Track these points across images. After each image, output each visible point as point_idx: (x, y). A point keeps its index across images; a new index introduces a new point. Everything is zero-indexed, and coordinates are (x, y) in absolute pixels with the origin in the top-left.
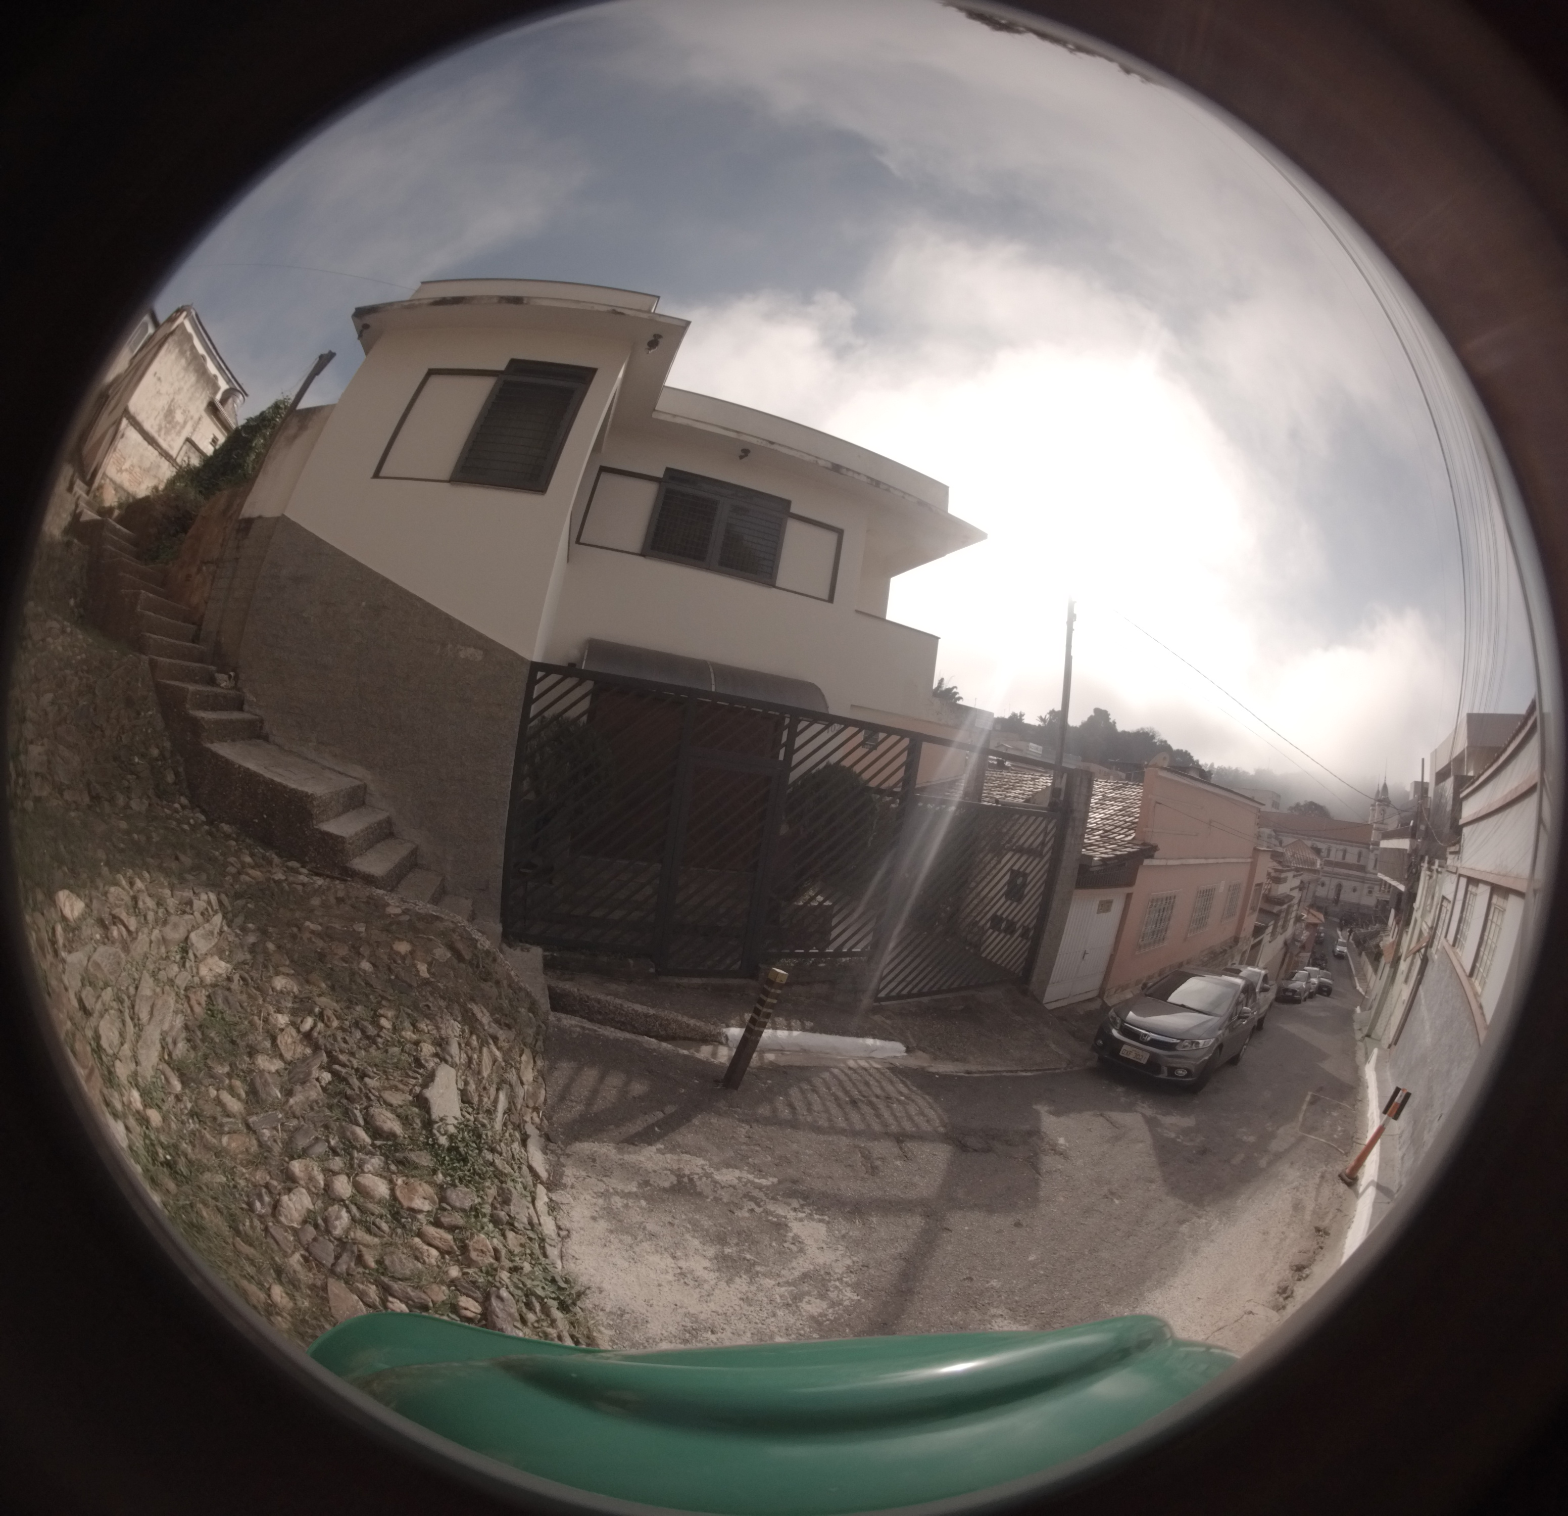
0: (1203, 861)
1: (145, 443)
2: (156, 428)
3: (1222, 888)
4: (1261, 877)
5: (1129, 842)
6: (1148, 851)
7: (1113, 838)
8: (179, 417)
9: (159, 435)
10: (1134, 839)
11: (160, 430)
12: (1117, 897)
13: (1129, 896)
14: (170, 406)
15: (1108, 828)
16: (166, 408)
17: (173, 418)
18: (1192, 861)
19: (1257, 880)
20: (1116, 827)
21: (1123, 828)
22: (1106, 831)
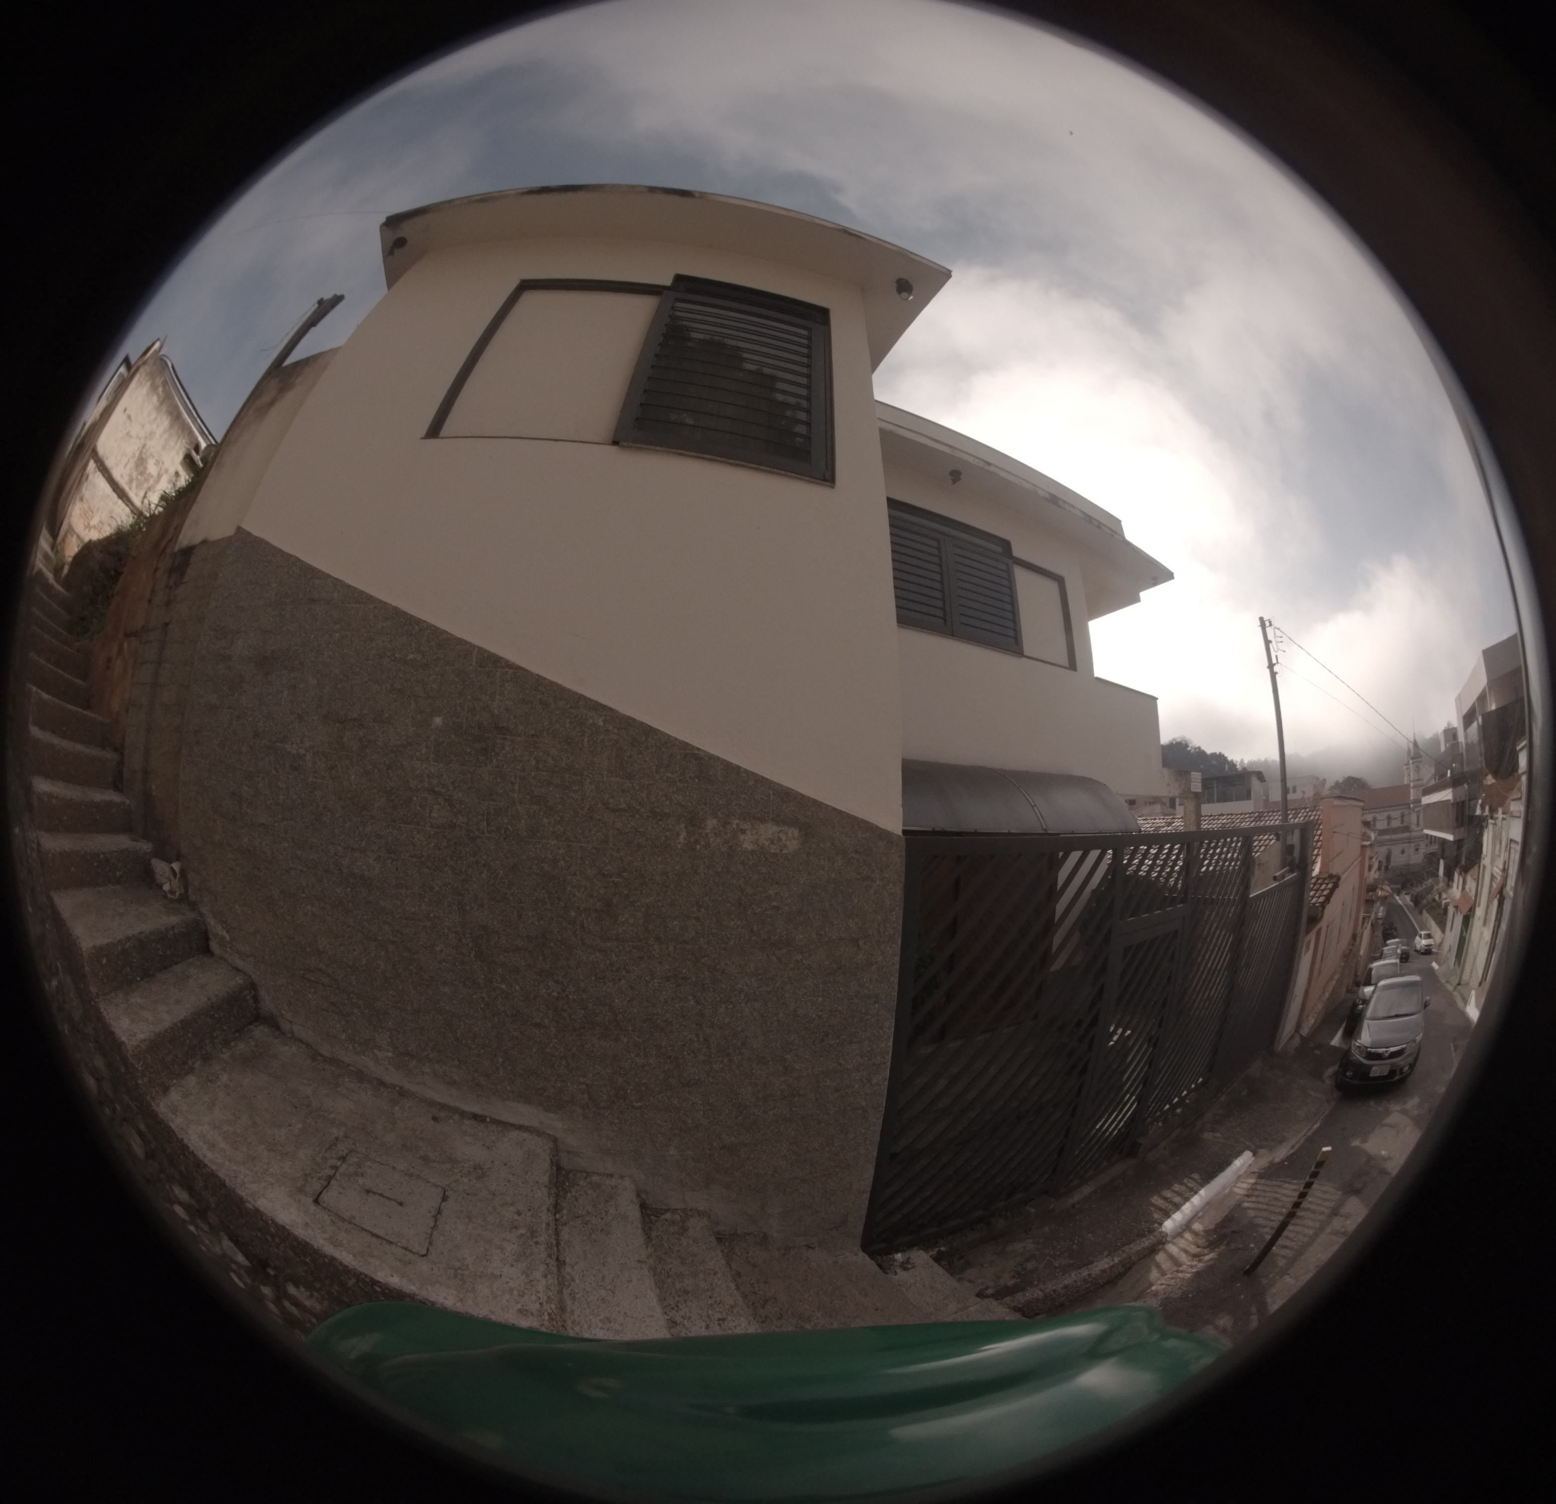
1: (114, 496)
2: (126, 478)
6: (1336, 882)
8: (152, 469)
9: (130, 489)
11: (130, 482)
12: (1314, 934)
13: (1319, 930)
14: (141, 453)
16: (137, 455)
17: (145, 468)
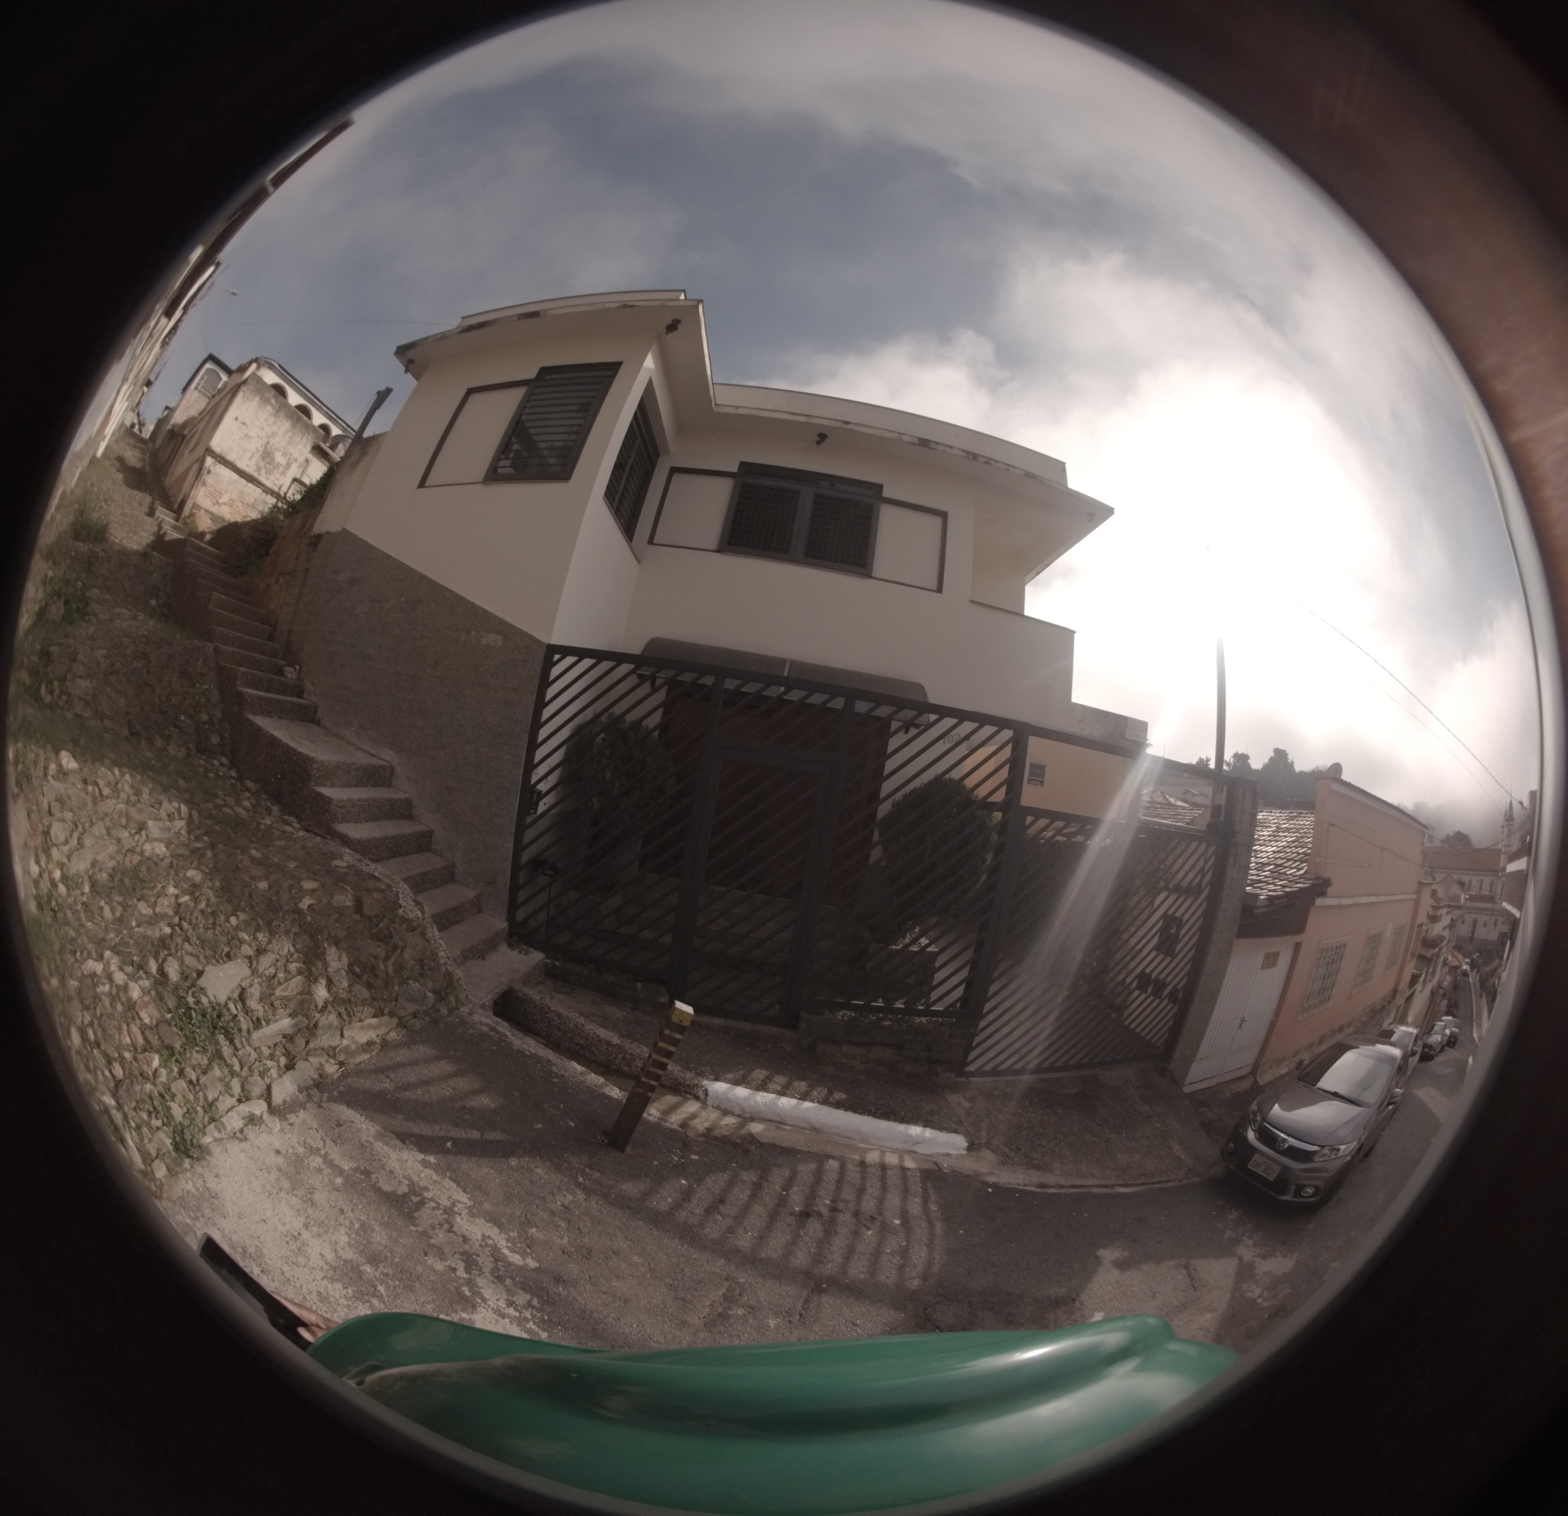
0: (1374, 899)
1: (243, 481)
2: (253, 468)
3: (1389, 934)
4: (1422, 918)
5: (1301, 877)
6: (1320, 887)
7: (1285, 873)
8: (279, 458)
9: (260, 476)
10: (1305, 872)
11: (259, 469)
12: (1283, 946)
13: (1298, 946)
14: (265, 448)
15: (1280, 862)
16: (261, 450)
17: (273, 459)
18: (1365, 900)
19: (1418, 922)
20: (1289, 860)
21: (1295, 861)
22: (1277, 866)
